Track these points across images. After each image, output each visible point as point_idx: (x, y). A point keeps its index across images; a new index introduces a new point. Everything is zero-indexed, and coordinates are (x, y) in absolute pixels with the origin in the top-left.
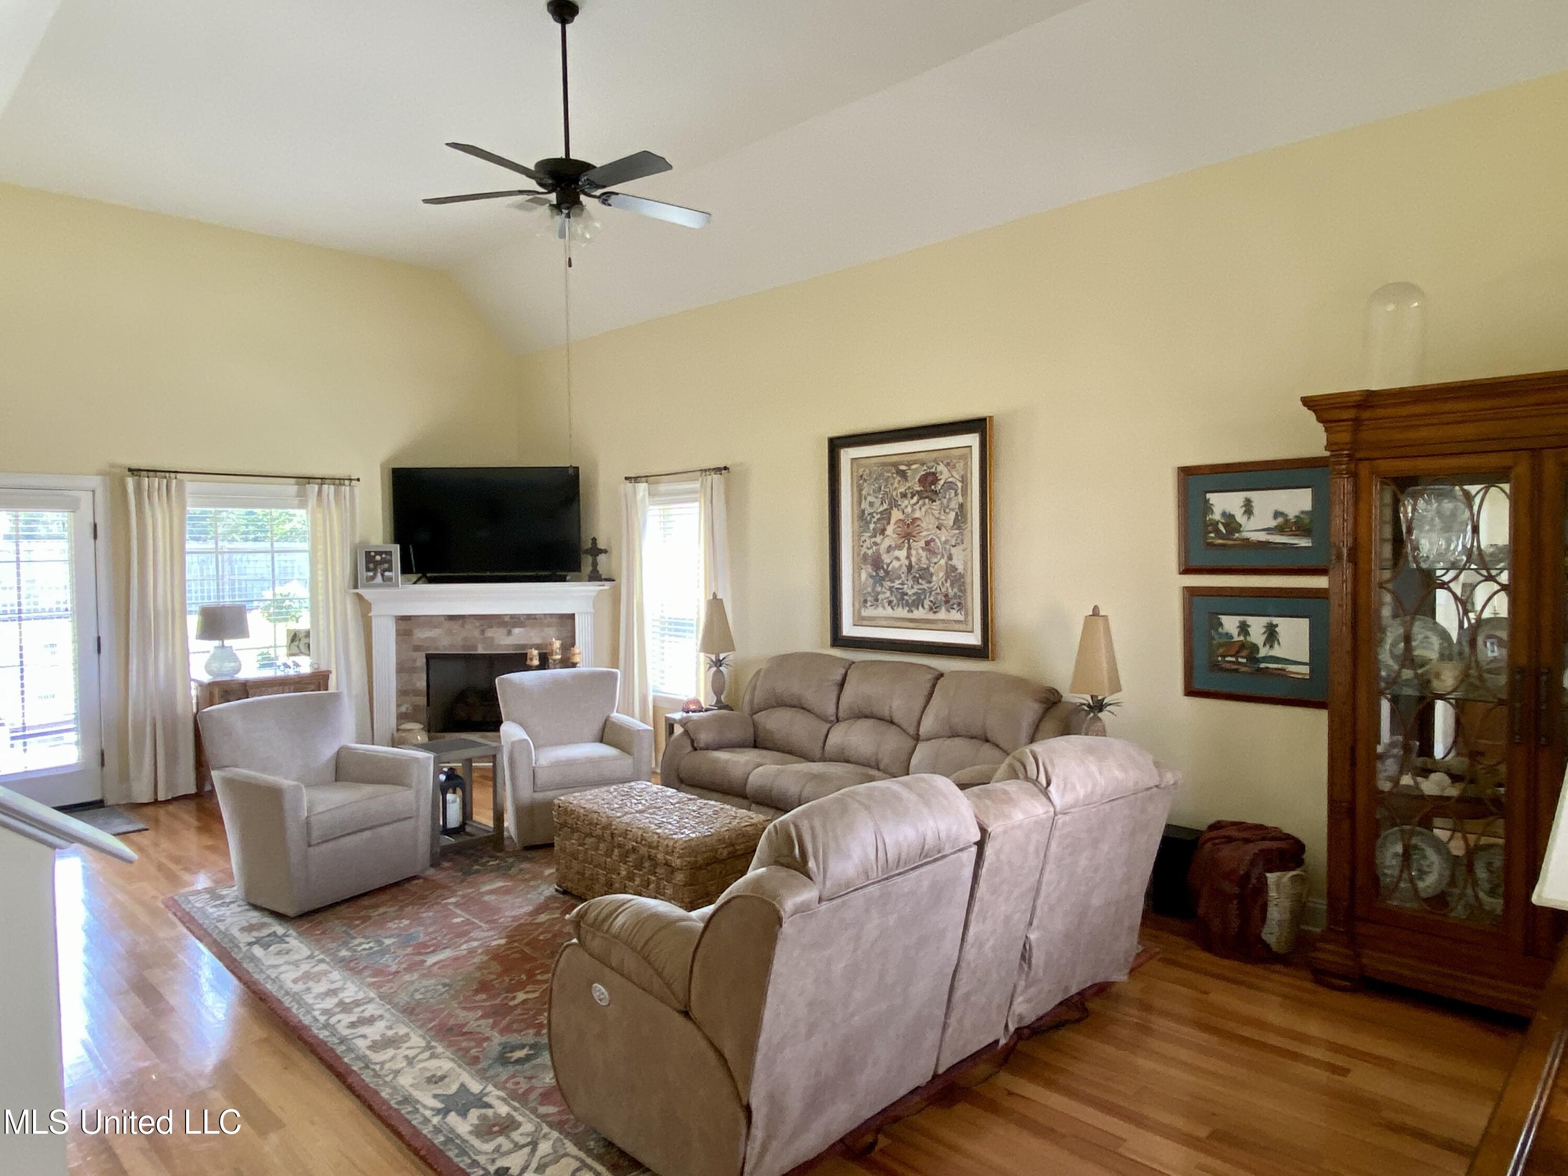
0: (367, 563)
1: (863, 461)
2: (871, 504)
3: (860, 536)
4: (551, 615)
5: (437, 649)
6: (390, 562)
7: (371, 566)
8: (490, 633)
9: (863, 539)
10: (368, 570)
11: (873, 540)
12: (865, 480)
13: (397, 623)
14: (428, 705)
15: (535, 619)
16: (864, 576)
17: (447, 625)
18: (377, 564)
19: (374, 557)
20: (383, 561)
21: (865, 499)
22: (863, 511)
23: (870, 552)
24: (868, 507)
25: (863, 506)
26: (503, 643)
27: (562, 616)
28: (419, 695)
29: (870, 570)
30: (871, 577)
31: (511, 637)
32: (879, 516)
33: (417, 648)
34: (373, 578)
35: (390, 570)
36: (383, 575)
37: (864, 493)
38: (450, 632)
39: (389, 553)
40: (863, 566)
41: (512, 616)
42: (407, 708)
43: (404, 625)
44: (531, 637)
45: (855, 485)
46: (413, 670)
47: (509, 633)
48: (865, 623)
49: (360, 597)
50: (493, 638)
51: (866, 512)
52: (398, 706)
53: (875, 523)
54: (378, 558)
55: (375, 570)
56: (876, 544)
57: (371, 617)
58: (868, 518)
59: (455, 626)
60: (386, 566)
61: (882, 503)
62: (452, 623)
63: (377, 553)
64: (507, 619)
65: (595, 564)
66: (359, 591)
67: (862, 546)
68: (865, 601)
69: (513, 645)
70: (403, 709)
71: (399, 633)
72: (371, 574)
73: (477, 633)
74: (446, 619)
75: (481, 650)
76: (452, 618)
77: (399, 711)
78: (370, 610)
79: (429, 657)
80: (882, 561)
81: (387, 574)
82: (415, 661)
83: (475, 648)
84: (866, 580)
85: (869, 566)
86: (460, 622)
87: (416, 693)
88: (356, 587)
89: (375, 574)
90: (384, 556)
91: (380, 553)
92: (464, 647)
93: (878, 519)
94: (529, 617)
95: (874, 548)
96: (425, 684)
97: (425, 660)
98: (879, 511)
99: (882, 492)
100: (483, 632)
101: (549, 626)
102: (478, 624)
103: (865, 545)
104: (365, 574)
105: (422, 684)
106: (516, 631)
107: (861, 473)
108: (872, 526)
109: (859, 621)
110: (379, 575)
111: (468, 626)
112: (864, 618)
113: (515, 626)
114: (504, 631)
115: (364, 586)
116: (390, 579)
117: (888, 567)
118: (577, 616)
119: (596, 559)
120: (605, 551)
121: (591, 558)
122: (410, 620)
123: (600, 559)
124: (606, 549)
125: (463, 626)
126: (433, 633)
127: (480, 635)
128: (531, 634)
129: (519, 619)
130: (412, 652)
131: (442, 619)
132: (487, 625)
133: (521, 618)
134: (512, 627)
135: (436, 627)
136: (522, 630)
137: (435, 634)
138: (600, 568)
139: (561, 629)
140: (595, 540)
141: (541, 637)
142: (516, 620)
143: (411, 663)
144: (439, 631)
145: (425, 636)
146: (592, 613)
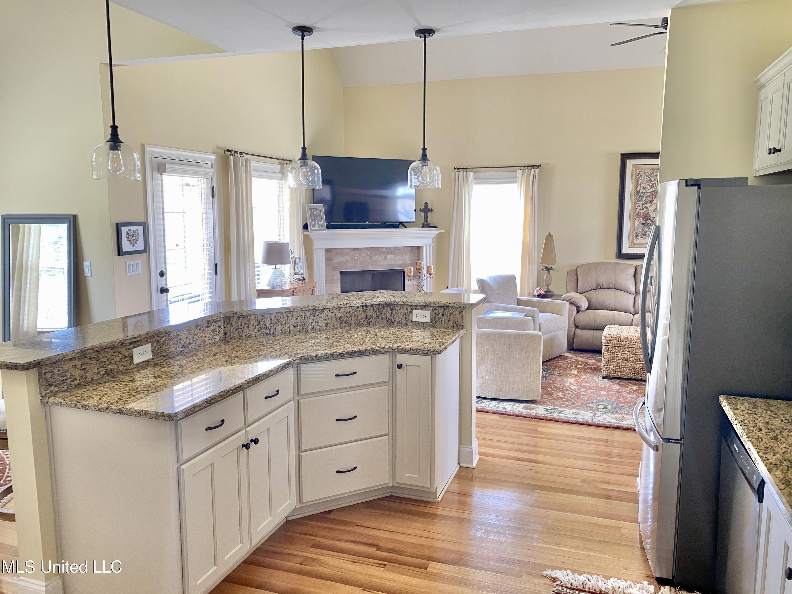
1: (639, 166)
2: (644, 188)
3: (635, 203)
5: (347, 268)
8: (375, 258)
9: (638, 205)
11: (645, 205)
12: (641, 176)
13: (325, 253)
15: (399, 249)
16: (637, 223)
17: (352, 253)
21: (641, 185)
22: (639, 192)
23: (642, 212)
24: (642, 189)
25: (639, 189)
26: (382, 264)
27: (412, 247)
29: (641, 220)
30: (642, 224)
31: (386, 260)
32: (649, 194)
33: (335, 268)
37: (640, 182)
38: (353, 258)
40: (636, 219)
41: (387, 248)
43: (329, 254)
45: (634, 178)
47: (385, 258)
48: (636, 246)
49: (307, 236)
50: (376, 261)
51: (641, 192)
53: (646, 197)
56: (646, 208)
57: (313, 249)
58: (642, 195)
59: (356, 254)
61: (652, 188)
62: (355, 252)
64: (384, 250)
65: (426, 218)
66: (310, 233)
67: (637, 209)
68: (637, 236)
71: (326, 259)
73: (368, 258)
76: (355, 249)
78: (313, 245)
79: (342, 273)
80: (650, 216)
82: (334, 276)
83: (368, 267)
84: (639, 225)
85: (641, 218)
86: (359, 252)
92: (361, 267)
93: (648, 196)
94: (396, 248)
95: (645, 210)
96: (339, 290)
97: (340, 275)
98: (650, 191)
99: (652, 182)
101: (406, 253)
102: (369, 253)
103: (639, 208)
106: (389, 257)
107: (638, 172)
108: (644, 199)
109: (632, 245)
110: (317, 223)
111: (363, 254)
112: (635, 244)
113: (389, 253)
114: (383, 257)
117: (653, 219)
118: (424, 247)
119: (427, 215)
120: (431, 210)
121: (423, 214)
122: (331, 251)
123: (429, 214)
124: (431, 209)
125: (360, 254)
126: (344, 259)
127: (370, 259)
128: (397, 259)
129: (391, 250)
130: (333, 270)
131: (349, 250)
132: (374, 253)
133: (392, 249)
134: (387, 255)
135: (346, 256)
136: (392, 256)
137: (345, 259)
138: (428, 220)
139: (412, 255)
140: (426, 204)
141: (402, 260)
142: (389, 250)
143: (332, 277)
144: (347, 258)
145: (340, 261)
146: (433, 246)
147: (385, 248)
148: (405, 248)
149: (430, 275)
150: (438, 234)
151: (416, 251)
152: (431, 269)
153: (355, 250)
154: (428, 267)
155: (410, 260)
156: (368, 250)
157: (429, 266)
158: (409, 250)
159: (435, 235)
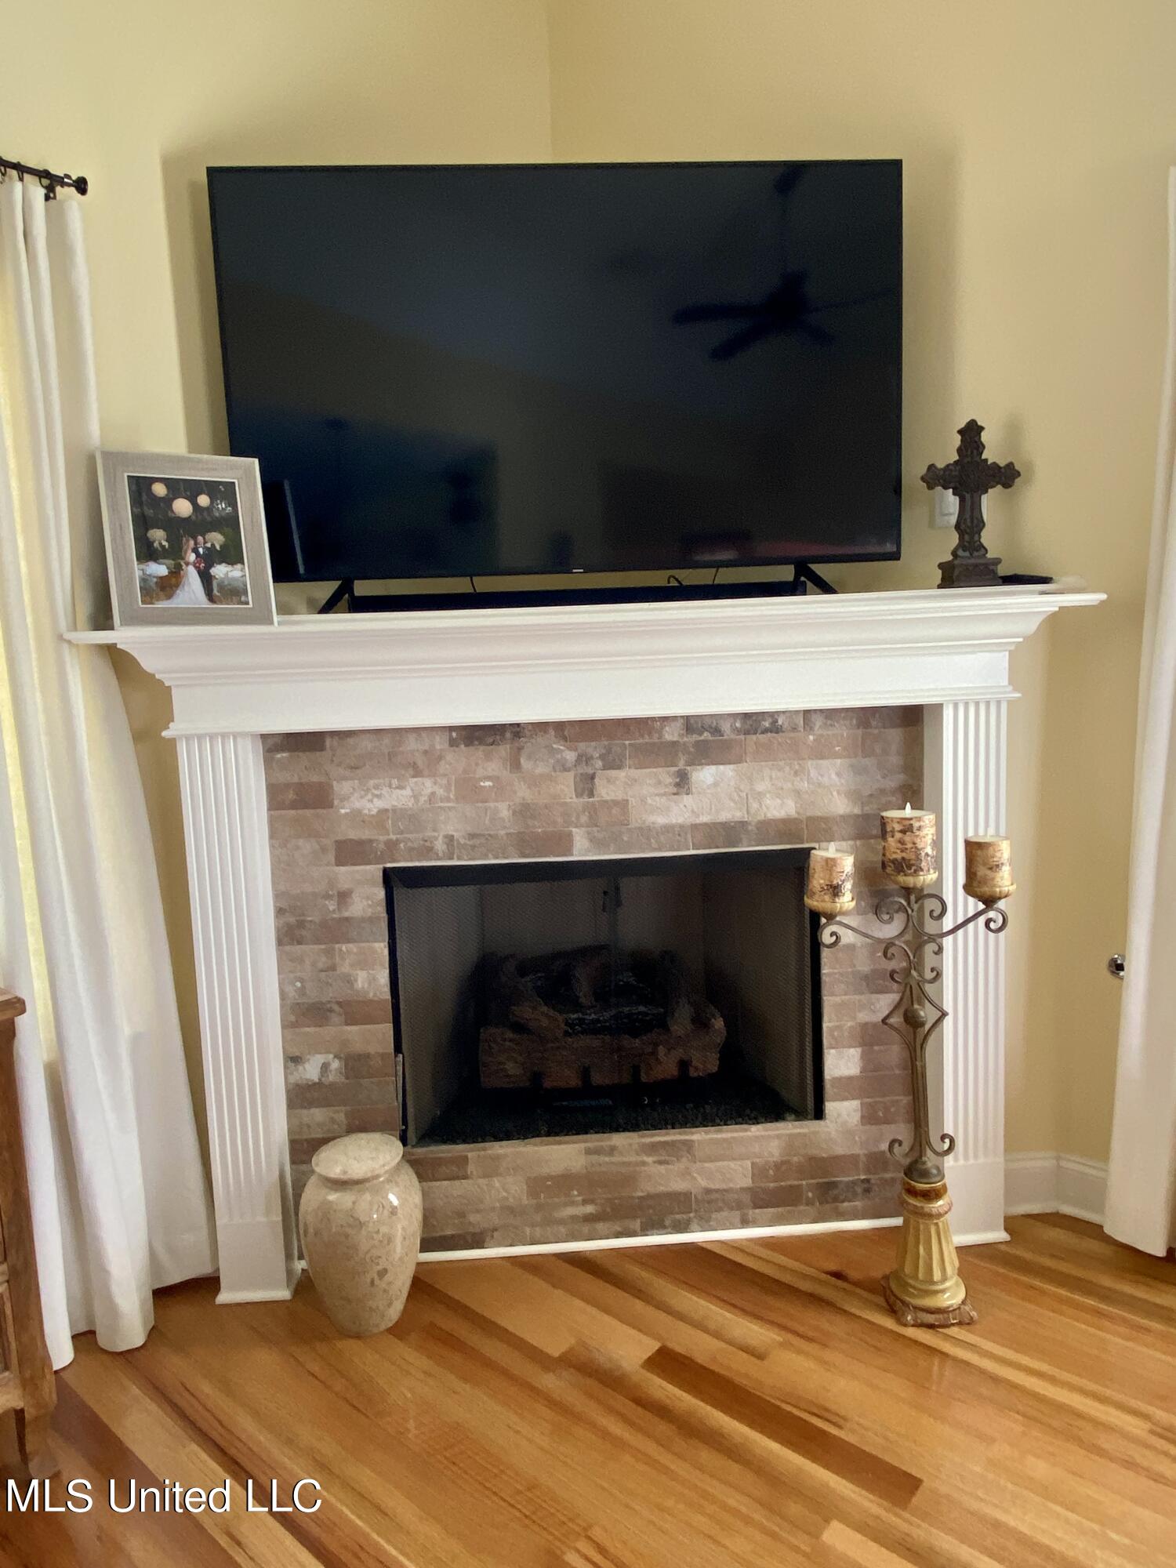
0: (142, 524)
4: (830, 714)
5: (428, 850)
6: (230, 524)
7: (158, 536)
8: (611, 787)
10: (147, 552)
13: (268, 763)
14: (398, 1049)
15: (775, 729)
17: (457, 760)
18: (180, 529)
19: (168, 501)
20: (200, 523)
26: (661, 820)
27: (866, 716)
28: (368, 1020)
31: (687, 800)
33: (350, 852)
34: (168, 585)
35: (232, 554)
36: (206, 578)
38: (467, 789)
39: (224, 491)
41: (691, 724)
42: (325, 1067)
43: (299, 770)
44: (760, 796)
46: (336, 931)
47: (682, 783)
49: (118, 660)
50: (623, 805)
52: (293, 1060)
54: (182, 507)
55: (174, 553)
57: (172, 742)
59: (489, 766)
60: (216, 539)
62: (479, 752)
63: (178, 488)
64: (671, 734)
65: (970, 526)
66: (121, 636)
69: (695, 827)
70: (311, 1071)
71: (277, 798)
72: (160, 569)
73: (565, 787)
74: (453, 743)
75: (582, 850)
76: (477, 733)
77: (292, 1079)
78: (166, 716)
79: (390, 878)
81: (220, 571)
82: (343, 897)
83: (564, 841)
86: (504, 750)
87: (355, 1011)
88: (102, 618)
89: (176, 573)
90: (203, 500)
91: (191, 489)
92: (522, 841)
94: (752, 722)
96: (383, 977)
97: (381, 893)
100: (587, 785)
101: (821, 752)
102: (570, 756)
104: (137, 570)
105: (374, 981)
106: (705, 775)
110: (192, 578)
111: (535, 765)
113: (705, 754)
114: (665, 776)
115: (133, 619)
116: (234, 593)
118: (948, 714)
119: (976, 507)
120: (1006, 476)
121: (950, 502)
122: (322, 749)
123: (990, 503)
124: (1010, 466)
125: (516, 765)
126: (407, 792)
127: (579, 795)
128: (760, 787)
129: (717, 731)
130: (340, 862)
131: (440, 743)
132: (602, 757)
133: (726, 727)
134: (691, 763)
135: (418, 773)
136: (728, 771)
137: (416, 797)
138: (987, 538)
139: (867, 761)
140: (971, 433)
141: (798, 793)
142: (706, 735)
143: (332, 905)
144: (428, 786)
145: (379, 804)
146: (1010, 703)
147: (679, 723)
148: (818, 722)
149: (990, 901)
150: (1056, 622)
151: (895, 736)
152: (995, 867)
153: (482, 742)
154: (975, 851)
155: (854, 795)
156: (565, 739)
157: (980, 846)
158: (843, 731)
159: (1031, 626)
